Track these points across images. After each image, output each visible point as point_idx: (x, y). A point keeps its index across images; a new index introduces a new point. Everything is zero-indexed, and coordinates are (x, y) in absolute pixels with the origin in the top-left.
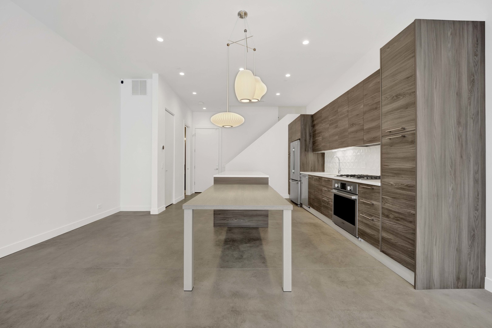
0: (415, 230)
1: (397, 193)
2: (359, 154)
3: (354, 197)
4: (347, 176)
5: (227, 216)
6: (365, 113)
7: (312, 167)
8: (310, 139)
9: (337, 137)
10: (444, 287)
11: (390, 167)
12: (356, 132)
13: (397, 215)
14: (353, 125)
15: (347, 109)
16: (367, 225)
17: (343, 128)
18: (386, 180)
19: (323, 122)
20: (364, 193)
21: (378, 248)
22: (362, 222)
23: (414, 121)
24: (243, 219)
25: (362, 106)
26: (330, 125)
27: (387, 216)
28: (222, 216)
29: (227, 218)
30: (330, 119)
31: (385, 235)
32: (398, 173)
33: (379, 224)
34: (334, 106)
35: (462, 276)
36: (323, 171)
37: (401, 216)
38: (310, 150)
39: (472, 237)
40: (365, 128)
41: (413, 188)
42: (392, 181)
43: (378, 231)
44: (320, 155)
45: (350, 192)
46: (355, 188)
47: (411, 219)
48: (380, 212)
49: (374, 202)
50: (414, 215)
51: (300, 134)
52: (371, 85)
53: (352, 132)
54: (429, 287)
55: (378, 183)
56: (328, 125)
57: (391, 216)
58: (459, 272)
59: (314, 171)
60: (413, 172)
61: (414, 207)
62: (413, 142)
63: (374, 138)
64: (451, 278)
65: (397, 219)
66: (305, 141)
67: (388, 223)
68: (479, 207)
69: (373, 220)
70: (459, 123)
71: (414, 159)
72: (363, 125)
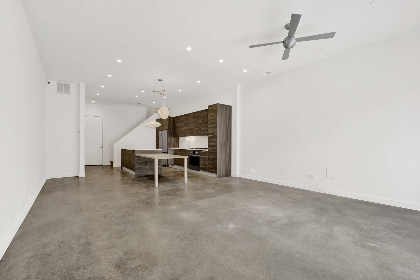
0: (217, 162)
1: (212, 152)
2: (197, 139)
3: (199, 156)
4: (195, 148)
5: (143, 170)
6: (201, 124)
7: (173, 145)
8: (172, 130)
9: (189, 131)
10: (223, 177)
11: (211, 144)
12: (198, 130)
13: (212, 159)
14: (196, 127)
15: (194, 120)
16: (203, 165)
17: (192, 128)
18: (209, 149)
19: (180, 122)
20: (202, 154)
21: (207, 171)
22: (202, 164)
23: (217, 131)
24: (150, 171)
25: (200, 121)
26: (185, 125)
27: (210, 160)
28: (140, 170)
29: (142, 171)
30: (185, 122)
31: (209, 166)
32: (213, 146)
33: (207, 163)
34: (187, 116)
35: (227, 173)
36: (179, 147)
37: (214, 159)
38: (172, 136)
39: (229, 163)
40: (201, 129)
41: (216, 150)
42: (211, 149)
43: (207, 165)
44: (177, 139)
45: (197, 154)
46: (199, 153)
47: (216, 159)
48: (208, 159)
49: (205, 156)
50: (217, 158)
51: (167, 127)
52: (204, 113)
53: (196, 130)
54: (220, 177)
55: (207, 150)
56: (184, 125)
57: (211, 160)
58: (226, 173)
59: (174, 147)
60: (216, 146)
61: (216, 156)
62: (216, 137)
63: (205, 134)
64: (224, 174)
65: (212, 160)
66: (170, 131)
67: (210, 162)
68: (230, 155)
69: (205, 162)
70: (226, 132)
71: (216, 142)
72: (200, 128)
